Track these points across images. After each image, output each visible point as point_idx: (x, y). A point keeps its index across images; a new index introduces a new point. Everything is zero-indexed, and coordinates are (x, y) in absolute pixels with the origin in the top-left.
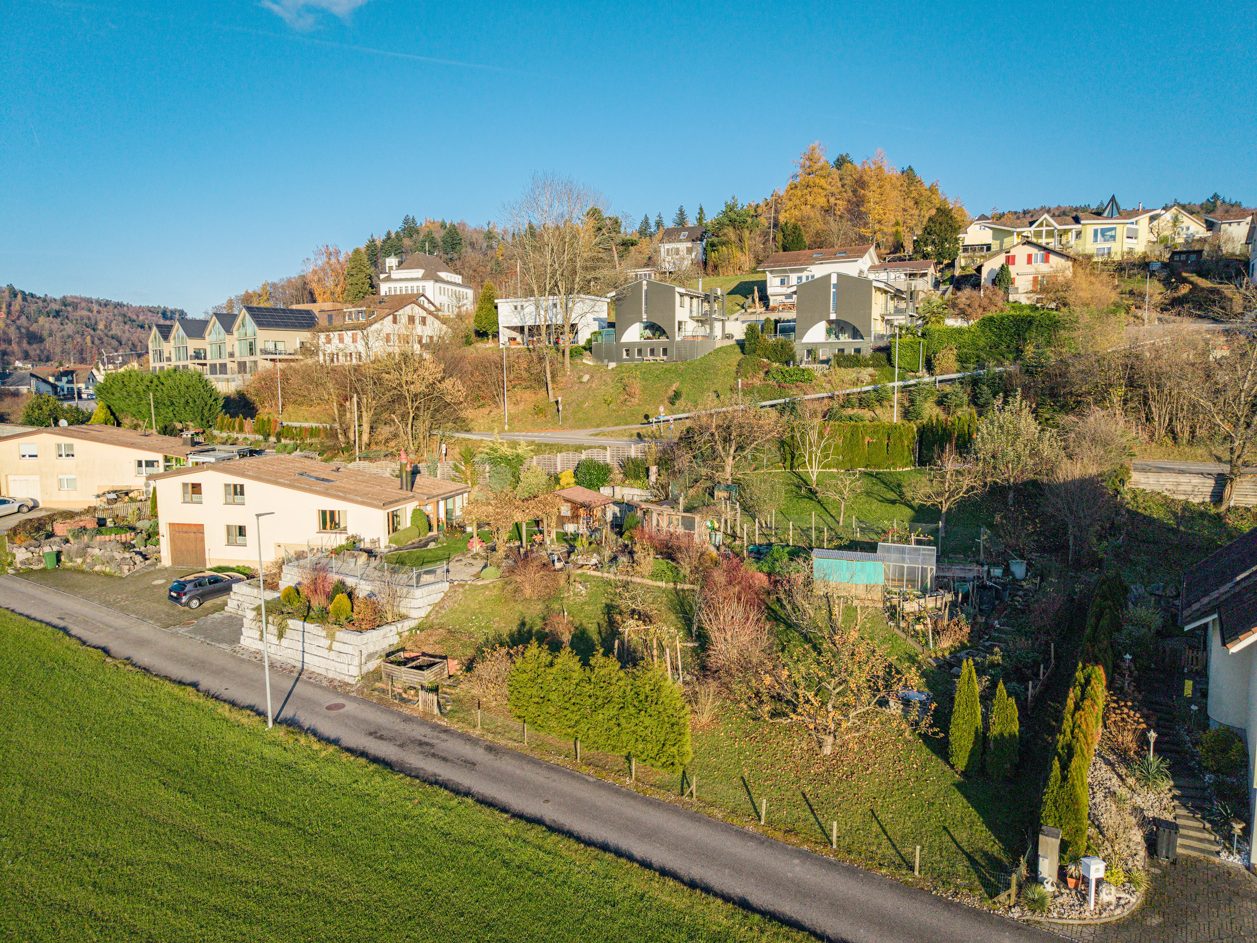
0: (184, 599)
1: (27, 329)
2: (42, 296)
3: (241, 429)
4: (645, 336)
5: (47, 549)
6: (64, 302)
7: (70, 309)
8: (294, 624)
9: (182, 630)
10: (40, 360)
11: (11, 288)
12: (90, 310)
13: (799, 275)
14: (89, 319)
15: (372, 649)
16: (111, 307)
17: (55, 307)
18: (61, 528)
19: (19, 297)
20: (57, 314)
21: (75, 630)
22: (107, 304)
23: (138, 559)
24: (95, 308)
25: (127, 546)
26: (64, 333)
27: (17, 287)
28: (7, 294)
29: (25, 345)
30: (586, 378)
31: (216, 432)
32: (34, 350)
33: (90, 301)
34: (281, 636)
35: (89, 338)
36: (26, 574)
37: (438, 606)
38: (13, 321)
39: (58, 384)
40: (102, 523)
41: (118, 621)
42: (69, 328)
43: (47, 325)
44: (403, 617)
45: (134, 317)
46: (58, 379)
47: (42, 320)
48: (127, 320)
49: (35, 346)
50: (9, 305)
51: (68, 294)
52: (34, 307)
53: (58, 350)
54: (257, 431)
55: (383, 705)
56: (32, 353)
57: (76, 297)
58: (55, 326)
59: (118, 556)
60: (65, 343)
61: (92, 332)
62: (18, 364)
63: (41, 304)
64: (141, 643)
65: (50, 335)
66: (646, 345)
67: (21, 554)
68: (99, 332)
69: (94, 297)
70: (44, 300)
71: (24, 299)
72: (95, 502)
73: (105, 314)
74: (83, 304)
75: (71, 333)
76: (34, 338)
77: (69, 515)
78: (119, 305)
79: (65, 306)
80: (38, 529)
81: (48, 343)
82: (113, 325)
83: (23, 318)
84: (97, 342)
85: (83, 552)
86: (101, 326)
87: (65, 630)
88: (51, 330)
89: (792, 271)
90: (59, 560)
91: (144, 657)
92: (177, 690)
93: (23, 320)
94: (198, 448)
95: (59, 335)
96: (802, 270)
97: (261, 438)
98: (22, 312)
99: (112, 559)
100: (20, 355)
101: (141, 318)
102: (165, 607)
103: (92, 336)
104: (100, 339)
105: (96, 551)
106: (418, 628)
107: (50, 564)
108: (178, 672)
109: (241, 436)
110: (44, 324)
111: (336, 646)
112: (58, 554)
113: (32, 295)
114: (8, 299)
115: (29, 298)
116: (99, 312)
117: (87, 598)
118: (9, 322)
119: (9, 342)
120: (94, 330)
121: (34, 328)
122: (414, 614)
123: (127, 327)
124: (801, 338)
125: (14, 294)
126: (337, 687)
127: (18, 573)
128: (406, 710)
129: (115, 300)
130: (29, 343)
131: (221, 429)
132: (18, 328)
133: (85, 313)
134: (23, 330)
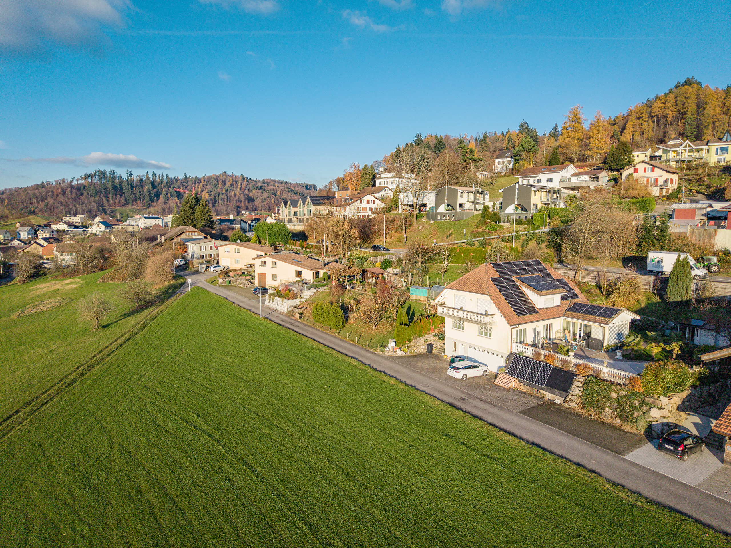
0: (256, 293)
1: (248, 195)
2: (255, 179)
3: (295, 245)
4: (447, 209)
5: (227, 279)
6: (264, 182)
7: (266, 185)
8: (276, 298)
9: (253, 300)
10: (252, 210)
11: (242, 175)
12: (274, 186)
13: (534, 178)
14: (274, 190)
15: (291, 305)
16: (283, 184)
17: (260, 184)
18: (232, 274)
19: (246, 180)
20: (261, 188)
21: (229, 298)
22: (282, 182)
23: (250, 283)
24: (277, 184)
25: (248, 280)
26: (263, 197)
27: (245, 176)
28: (240, 179)
29: (247, 203)
30: (421, 227)
31: (288, 246)
32: (250, 206)
33: (274, 181)
34: (273, 301)
35: (273, 199)
36: (221, 286)
37: (312, 296)
38: (243, 192)
39: (252, 224)
40: (243, 273)
41: (239, 297)
42: (265, 195)
43: (256, 193)
44: (301, 298)
45: (293, 189)
46: (252, 222)
47: (254, 191)
48: (290, 190)
49: (251, 203)
50: (241, 184)
51: (266, 178)
52: (251, 185)
53: (260, 205)
54: (300, 246)
55: (289, 317)
56: (249, 207)
57: (269, 179)
58: (259, 194)
59: (244, 282)
60: (263, 202)
61: (274, 197)
62: (243, 212)
63: (254, 183)
64: (243, 302)
65: (257, 198)
66: (446, 213)
67: (221, 280)
68: (277, 196)
69: (277, 179)
70: (256, 181)
71: (247, 181)
72: (244, 267)
73: (281, 187)
74: (272, 183)
75: (265, 197)
76: (250, 200)
77: (235, 270)
78: (287, 183)
79: (264, 184)
80: (226, 274)
81: (256, 202)
82: (284, 193)
83: (247, 190)
84: (276, 201)
85: (236, 281)
86: (278, 194)
87: (226, 298)
88: (257, 196)
89: (531, 177)
90: (230, 283)
91: (241, 304)
92: (245, 310)
93: (246, 192)
94: (276, 251)
95: (261, 198)
96: (535, 177)
97: (300, 248)
98: (246, 187)
99: (243, 283)
100: (244, 208)
101: (296, 189)
102: (252, 295)
103: (274, 199)
104: (278, 200)
105: (239, 281)
106: (305, 301)
107: (228, 284)
108: (247, 307)
109: (295, 248)
110: (255, 193)
111: (283, 303)
112: (230, 281)
113: (251, 179)
114: (241, 181)
115: (249, 181)
116: (278, 187)
117: (234, 292)
118: (241, 192)
119: (240, 201)
120: (276, 195)
121: (251, 195)
122: (305, 297)
123: (290, 194)
124: (504, 211)
125: (243, 179)
126: (282, 313)
127: (219, 285)
128: (293, 318)
129: (285, 180)
130: (248, 202)
131: (290, 245)
132: (244, 195)
133: (272, 187)
134: (246, 196)
